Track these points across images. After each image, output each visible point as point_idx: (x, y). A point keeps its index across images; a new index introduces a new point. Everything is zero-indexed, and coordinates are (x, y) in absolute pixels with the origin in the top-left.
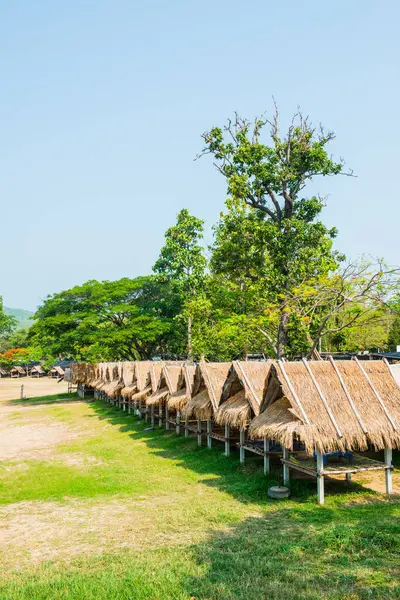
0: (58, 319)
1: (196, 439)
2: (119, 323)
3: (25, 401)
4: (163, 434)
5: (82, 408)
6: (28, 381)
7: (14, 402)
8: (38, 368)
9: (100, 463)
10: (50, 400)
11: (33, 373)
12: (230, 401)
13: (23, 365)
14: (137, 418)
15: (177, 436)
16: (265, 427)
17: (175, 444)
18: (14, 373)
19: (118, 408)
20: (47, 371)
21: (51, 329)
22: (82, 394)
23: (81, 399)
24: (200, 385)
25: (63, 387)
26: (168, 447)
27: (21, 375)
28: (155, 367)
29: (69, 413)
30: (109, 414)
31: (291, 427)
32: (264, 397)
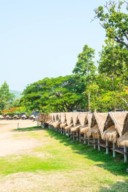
0: (33, 95)
1: (93, 146)
2: (58, 96)
3: (19, 129)
4: (78, 144)
5: (43, 133)
6: (20, 121)
7: (15, 130)
8: (24, 116)
9: (52, 156)
10: (30, 129)
11: (22, 118)
12: (108, 130)
13: (18, 115)
14: (67, 137)
15: (84, 145)
16: (124, 141)
17: (84, 148)
18: (15, 118)
19: (59, 132)
20: (28, 117)
21: (29, 99)
22: (43, 127)
23: (43, 129)
24: (94, 123)
25: (35, 124)
26: (81, 150)
27: (18, 119)
28: (74, 115)
29: (38, 135)
30: (55, 135)
32: (124, 128)
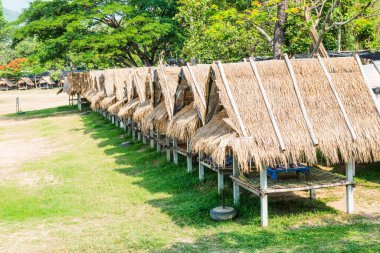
0: (44, 23)
3: (21, 114)
4: (138, 149)
5: (76, 120)
6: (37, 93)
7: (10, 116)
8: (47, 79)
9: (56, 182)
10: (47, 113)
11: (42, 85)
13: (31, 76)
14: (122, 132)
15: (151, 150)
16: (203, 140)
17: (145, 159)
18: (22, 85)
20: (57, 82)
22: (80, 107)
23: (79, 112)
25: (64, 99)
26: (138, 163)
27: (30, 87)
29: (56, 127)
30: (96, 127)
31: (225, 140)
